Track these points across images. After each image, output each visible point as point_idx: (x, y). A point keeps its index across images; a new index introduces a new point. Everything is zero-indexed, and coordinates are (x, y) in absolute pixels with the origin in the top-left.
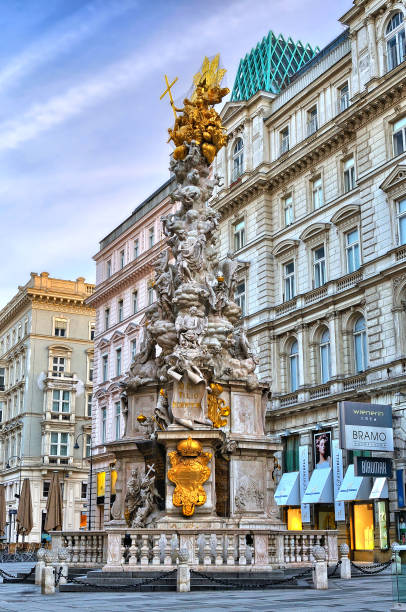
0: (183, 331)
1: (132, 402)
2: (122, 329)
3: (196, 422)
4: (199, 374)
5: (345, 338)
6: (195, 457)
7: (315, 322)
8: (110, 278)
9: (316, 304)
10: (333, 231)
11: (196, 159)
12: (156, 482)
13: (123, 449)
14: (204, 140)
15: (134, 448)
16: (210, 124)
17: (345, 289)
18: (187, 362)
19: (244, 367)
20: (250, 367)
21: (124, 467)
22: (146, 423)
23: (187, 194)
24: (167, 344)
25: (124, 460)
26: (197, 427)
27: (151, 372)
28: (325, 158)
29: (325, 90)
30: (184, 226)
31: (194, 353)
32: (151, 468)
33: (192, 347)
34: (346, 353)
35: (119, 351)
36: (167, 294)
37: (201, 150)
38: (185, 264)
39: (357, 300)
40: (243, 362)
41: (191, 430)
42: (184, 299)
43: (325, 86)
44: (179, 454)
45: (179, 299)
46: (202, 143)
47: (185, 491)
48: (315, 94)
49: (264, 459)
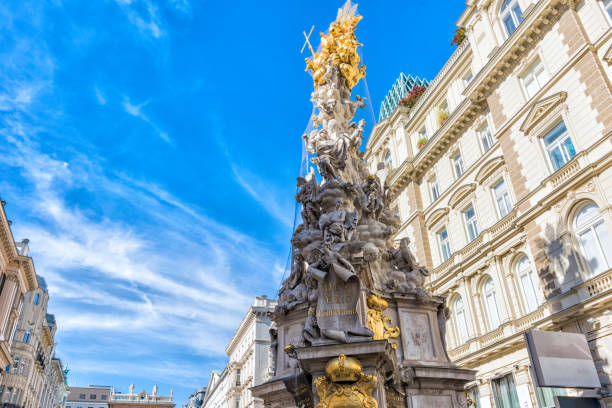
1: (281, 333)
3: (349, 334)
5: (510, 281)
7: (476, 273)
10: (479, 189)
14: (341, 61)
15: (282, 386)
17: (501, 233)
18: (332, 254)
19: (411, 279)
20: (419, 278)
26: (352, 340)
27: (301, 294)
28: (461, 134)
29: (451, 84)
37: (339, 70)
40: (409, 274)
41: (343, 343)
44: (328, 380)
46: (340, 64)
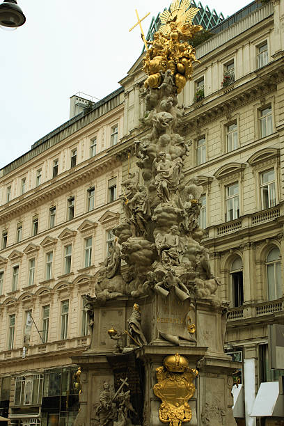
0: (166, 248)
1: (98, 315)
2: (21, 249)
3: (180, 338)
4: (186, 292)
5: (259, 267)
6: (181, 373)
7: (229, 251)
8: (9, 202)
9: (231, 235)
10: (249, 170)
11: (170, 88)
12: (132, 396)
13: (91, 361)
14: (177, 71)
15: (104, 361)
16: (184, 57)
17: (261, 223)
18: (174, 278)
19: (208, 287)
20: (213, 287)
21: (90, 379)
22: (116, 337)
23: (163, 118)
24: (142, 260)
25: (90, 373)
26: (182, 343)
27: (120, 286)
28: (242, 106)
29: (243, 47)
30: (157, 149)
31: (179, 271)
32: (124, 382)
33: (175, 265)
34: (259, 281)
35: (16, 268)
36: (142, 212)
37: (174, 80)
38: (165, 185)
39: (274, 233)
40: (206, 282)
41: (176, 345)
42: (163, 217)
43: (244, 43)
44: (165, 369)
45: (159, 217)
46: (175, 74)
47: (172, 407)
48: (233, 50)
49: (225, 376)
